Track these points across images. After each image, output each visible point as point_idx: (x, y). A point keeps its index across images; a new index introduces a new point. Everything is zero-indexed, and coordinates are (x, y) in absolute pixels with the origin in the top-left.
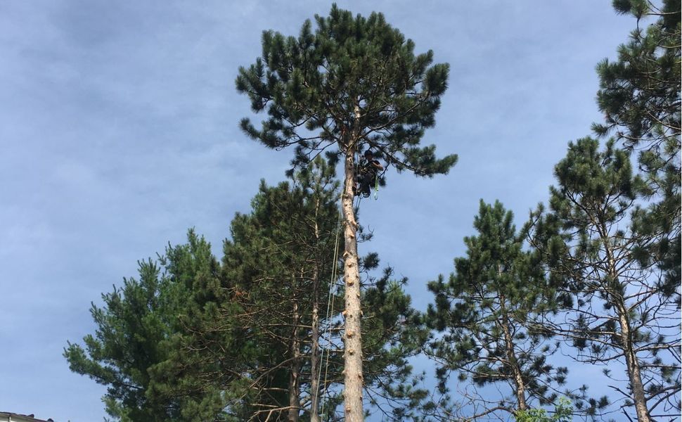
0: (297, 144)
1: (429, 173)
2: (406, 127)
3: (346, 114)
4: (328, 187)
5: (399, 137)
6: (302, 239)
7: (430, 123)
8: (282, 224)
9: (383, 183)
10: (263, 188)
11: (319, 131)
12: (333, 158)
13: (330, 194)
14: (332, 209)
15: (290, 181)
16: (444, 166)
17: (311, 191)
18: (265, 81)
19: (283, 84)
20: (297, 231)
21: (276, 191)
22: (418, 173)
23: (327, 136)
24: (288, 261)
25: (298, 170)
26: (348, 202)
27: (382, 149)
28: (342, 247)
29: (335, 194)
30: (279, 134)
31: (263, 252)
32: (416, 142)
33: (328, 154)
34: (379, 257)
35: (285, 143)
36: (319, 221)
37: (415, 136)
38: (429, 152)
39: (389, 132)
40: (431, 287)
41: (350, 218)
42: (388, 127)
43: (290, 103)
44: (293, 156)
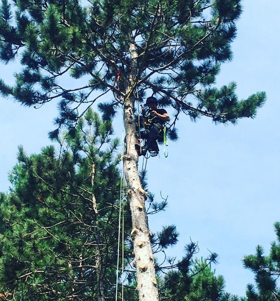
0: (61, 98)
1: (231, 117)
2: (197, 63)
3: (120, 54)
4: (105, 148)
5: (189, 77)
6: (75, 217)
7: (226, 55)
8: (49, 200)
9: (173, 136)
10: (22, 158)
11: (87, 78)
12: (108, 110)
13: (108, 156)
14: (112, 175)
15: (55, 144)
16: (249, 108)
17: (83, 154)
18: (13, 23)
19: (36, 26)
20: (70, 207)
21: (39, 160)
22: (217, 119)
23: (98, 84)
24: (61, 248)
25: (64, 130)
26: (131, 165)
27: (169, 93)
28: (129, 223)
29: (115, 156)
30: (37, 87)
31: (28, 239)
32: (211, 81)
33: (102, 107)
34: (177, 231)
35: (44, 98)
36: (97, 192)
37: (209, 74)
38: (227, 92)
39: (177, 72)
40: (248, 263)
41: (136, 185)
42: (174, 65)
43: (47, 48)
44: (57, 113)
